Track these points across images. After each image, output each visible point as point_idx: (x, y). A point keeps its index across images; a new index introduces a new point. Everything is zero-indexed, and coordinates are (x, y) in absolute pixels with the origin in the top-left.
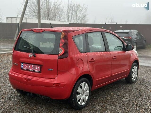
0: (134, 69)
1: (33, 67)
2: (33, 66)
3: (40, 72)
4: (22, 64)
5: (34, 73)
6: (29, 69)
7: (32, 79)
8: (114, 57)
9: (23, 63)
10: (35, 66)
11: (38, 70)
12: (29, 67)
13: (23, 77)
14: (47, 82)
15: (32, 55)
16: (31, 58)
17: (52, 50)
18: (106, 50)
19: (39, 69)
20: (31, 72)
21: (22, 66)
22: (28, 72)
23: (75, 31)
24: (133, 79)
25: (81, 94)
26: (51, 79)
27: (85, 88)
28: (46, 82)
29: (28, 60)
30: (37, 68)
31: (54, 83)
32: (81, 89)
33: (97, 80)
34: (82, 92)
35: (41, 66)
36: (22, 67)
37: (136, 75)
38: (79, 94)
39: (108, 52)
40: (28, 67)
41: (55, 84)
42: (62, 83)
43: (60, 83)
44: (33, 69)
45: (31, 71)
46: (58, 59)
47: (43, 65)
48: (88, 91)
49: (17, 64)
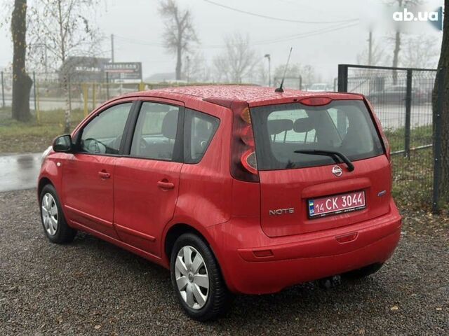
1: (344, 201)
3: (366, 207)
5: (348, 216)
6: (336, 208)
10: (349, 196)
11: (359, 203)
12: (334, 203)
19: (361, 200)
22: (333, 219)
30: (356, 200)
36: (311, 212)
44: (344, 206)
45: (343, 213)
49: (291, 210)
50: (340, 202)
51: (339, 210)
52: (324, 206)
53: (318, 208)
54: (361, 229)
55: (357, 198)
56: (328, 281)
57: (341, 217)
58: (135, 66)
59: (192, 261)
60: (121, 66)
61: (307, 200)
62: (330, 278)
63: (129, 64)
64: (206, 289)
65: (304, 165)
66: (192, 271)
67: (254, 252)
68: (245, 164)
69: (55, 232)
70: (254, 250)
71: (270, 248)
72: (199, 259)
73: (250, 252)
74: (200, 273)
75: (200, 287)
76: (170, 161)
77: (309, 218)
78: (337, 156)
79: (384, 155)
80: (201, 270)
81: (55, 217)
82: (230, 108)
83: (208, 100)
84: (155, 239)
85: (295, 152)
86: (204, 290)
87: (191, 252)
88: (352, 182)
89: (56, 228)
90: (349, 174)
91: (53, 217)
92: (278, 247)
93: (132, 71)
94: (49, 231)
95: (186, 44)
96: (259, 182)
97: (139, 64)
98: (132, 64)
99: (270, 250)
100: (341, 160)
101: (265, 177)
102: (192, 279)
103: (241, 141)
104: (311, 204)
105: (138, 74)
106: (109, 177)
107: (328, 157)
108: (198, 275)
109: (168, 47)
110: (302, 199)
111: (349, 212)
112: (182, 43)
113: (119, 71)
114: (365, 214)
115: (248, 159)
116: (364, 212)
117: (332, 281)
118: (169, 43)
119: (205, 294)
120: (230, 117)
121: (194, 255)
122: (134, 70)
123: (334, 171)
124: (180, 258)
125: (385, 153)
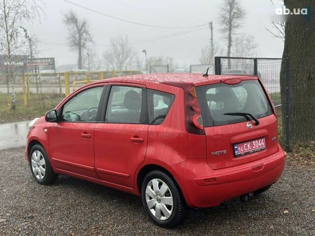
9: (237, 144)
16: (250, 130)
19: (263, 144)
22: (248, 156)
30: (260, 144)
36: (236, 152)
40: (247, 147)
44: (254, 148)
49: (225, 151)
50: (252, 145)
51: (251, 151)
52: (243, 148)
53: (240, 150)
54: (265, 162)
55: (261, 142)
56: (247, 196)
57: (253, 155)
58: (49, 61)
59: (160, 188)
60: (39, 61)
61: (233, 145)
62: (248, 195)
63: (45, 59)
64: (171, 206)
65: (230, 123)
66: (160, 195)
67: (204, 179)
68: (196, 123)
69: (43, 177)
70: (204, 178)
71: (214, 177)
72: (165, 187)
73: (202, 180)
74: (165, 196)
75: (166, 205)
76: (138, 124)
77: (235, 156)
78: (248, 116)
79: (273, 115)
80: (167, 194)
81: (43, 166)
82: (181, 88)
83: (165, 83)
84: (129, 176)
85: (225, 114)
86: (169, 207)
87: (158, 183)
88: (258, 132)
89: (44, 174)
90: (257, 127)
91: (41, 167)
92: (219, 176)
93: (47, 64)
94: (38, 177)
95: (84, 44)
96: (205, 134)
97: (53, 59)
98: (48, 59)
99: (214, 178)
100: (251, 119)
101: (208, 131)
102: (159, 201)
103: (192, 109)
104: (236, 147)
105: (52, 66)
106: (90, 137)
107: (242, 117)
108: (164, 197)
109: (72, 46)
110: (231, 144)
111: (257, 151)
112: (82, 44)
113: (39, 64)
114: (266, 152)
115: (197, 120)
116: (265, 151)
117: (248, 196)
118: (72, 43)
119: (170, 210)
120: (183, 94)
121: (160, 184)
122: (49, 63)
123: (248, 126)
124: (149, 187)
125: (273, 113)
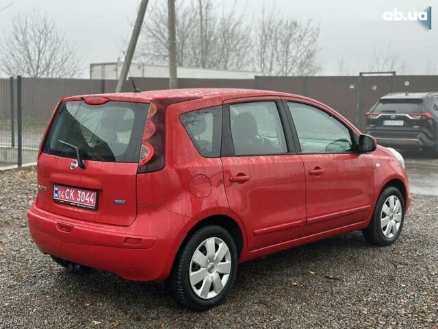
0: (388, 204)
1: (79, 195)
2: (79, 192)
3: (97, 208)
4: (56, 189)
5: (81, 211)
6: (72, 200)
7: (75, 227)
8: (314, 171)
9: (58, 184)
10: (83, 193)
11: (90, 202)
12: (72, 195)
13: (56, 222)
14: (110, 234)
15: (77, 165)
16: (74, 172)
17: (124, 152)
18: (288, 152)
19: (92, 200)
20: (76, 210)
21: (57, 192)
22: (70, 208)
23: (189, 99)
24: (388, 234)
25: (203, 267)
26: (121, 228)
27: (216, 254)
28: (108, 233)
29: (69, 177)
30: (88, 199)
31: (127, 238)
32: (205, 255)
33: (256, 231)
34: (208, 263)
35: (98, 192)
36: (55, 195)
37: (396, 222)
38: (199, 268)
39: (296, 156)
40: (69, 195)
41: (128, 240)
42: (147, 238)
43: (140, 237)
44: (79, 200)
45: (76, 206)
46: (137, 173)
47: (102, 190)
48: (228, 262)
50: (76, 195)
52: (64, 194)
